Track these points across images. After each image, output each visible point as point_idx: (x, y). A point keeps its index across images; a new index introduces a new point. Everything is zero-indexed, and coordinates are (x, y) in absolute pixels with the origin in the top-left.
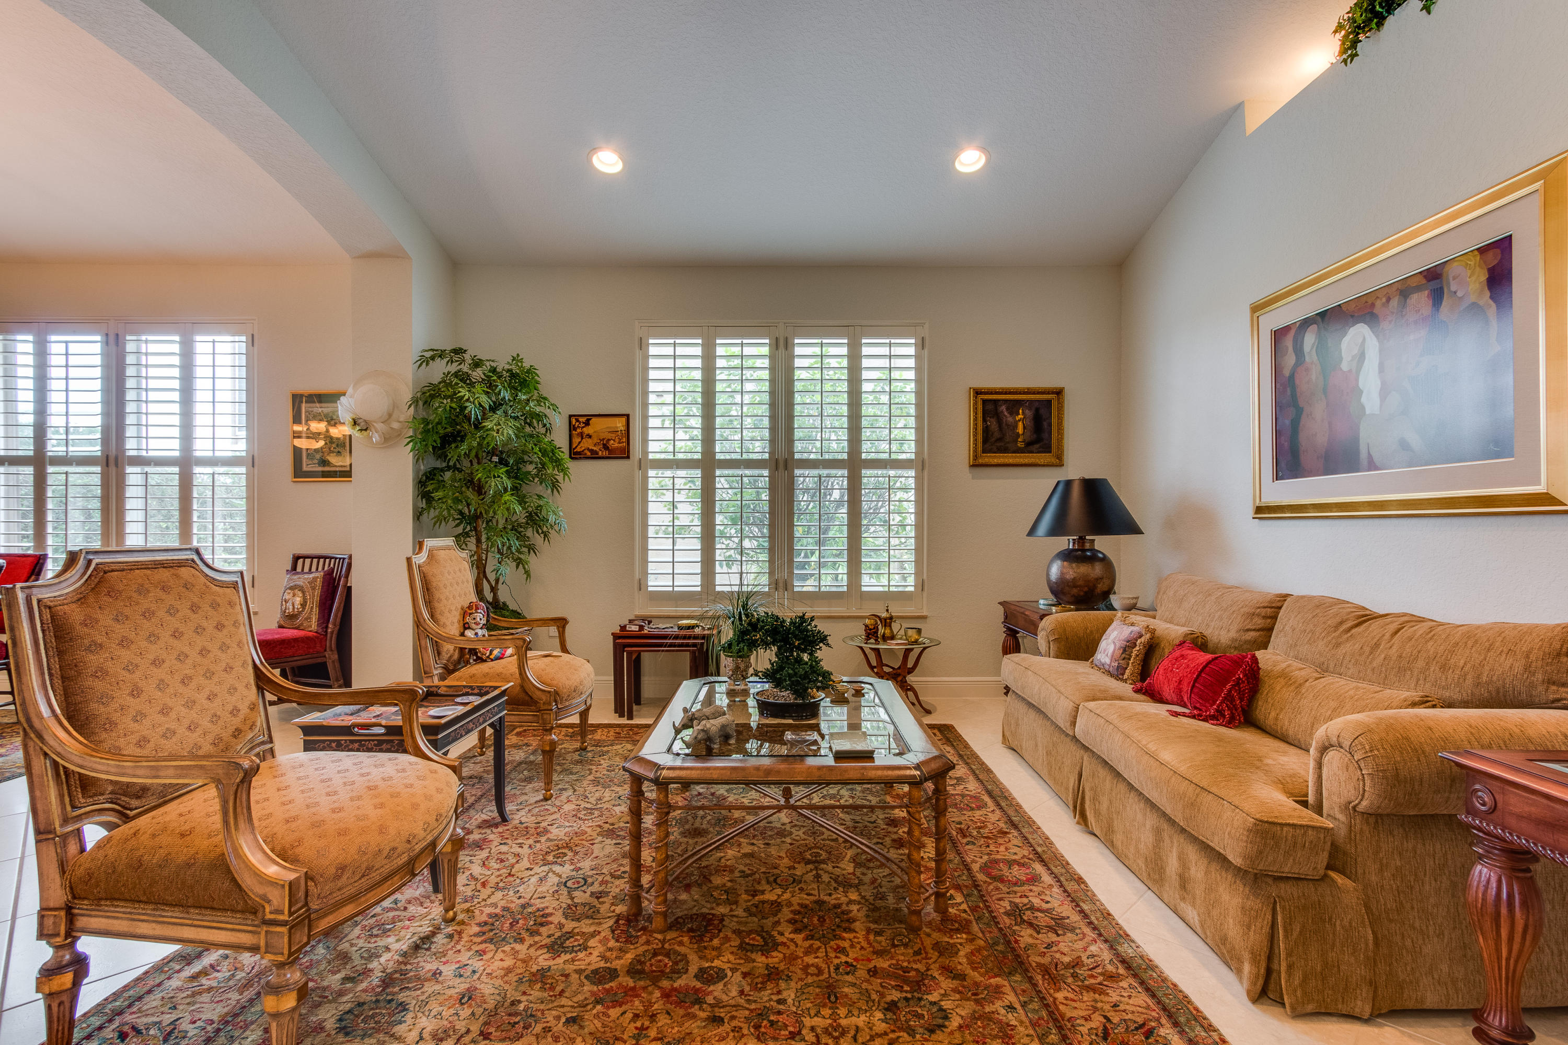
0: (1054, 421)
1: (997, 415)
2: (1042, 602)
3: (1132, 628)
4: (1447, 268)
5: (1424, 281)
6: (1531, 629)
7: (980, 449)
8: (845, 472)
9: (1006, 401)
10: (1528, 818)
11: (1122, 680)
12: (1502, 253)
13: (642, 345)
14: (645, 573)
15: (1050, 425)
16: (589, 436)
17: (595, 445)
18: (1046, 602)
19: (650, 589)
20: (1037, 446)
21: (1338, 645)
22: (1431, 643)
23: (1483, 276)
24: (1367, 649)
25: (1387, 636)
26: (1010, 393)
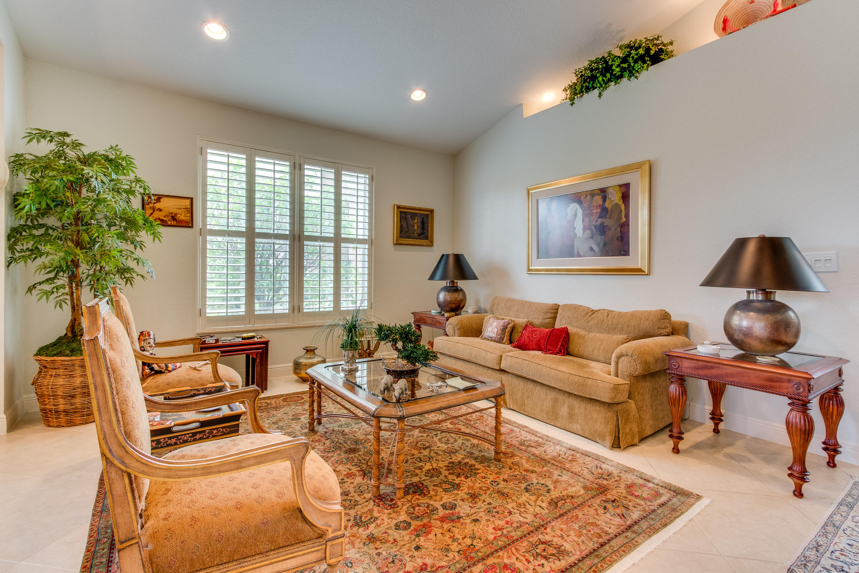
0: (429, 224)
1: (406, 219)
2: (433, 311)
3: (504, 321)
4: (608, 189)
5: (600, 192)
6: (650, 313)
7: (399, 236)
8: (332, 244)
9: (410, 213)
10: (690, 368)
11: (502, 343)
12: (627, 188)
13: (202, 152)
14: (204, 304)
15: (428, 226)
16: (161, 210)
17: (165, 216)
18: (435, 311)
19: (208, 315)
20: (422, 236)
21: (588, 322)
22: (621, 319)
23: (620, 195)
24: (600, 322)
25: (605, 317)
26: (412, 209)
